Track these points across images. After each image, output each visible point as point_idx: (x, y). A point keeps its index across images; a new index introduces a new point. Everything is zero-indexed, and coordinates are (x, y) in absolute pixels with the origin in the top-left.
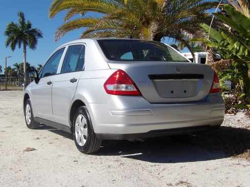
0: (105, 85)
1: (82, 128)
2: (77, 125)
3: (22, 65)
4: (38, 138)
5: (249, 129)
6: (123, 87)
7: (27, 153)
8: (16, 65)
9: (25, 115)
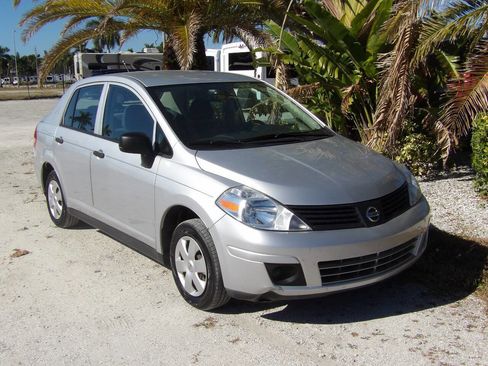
4: (25, 229)
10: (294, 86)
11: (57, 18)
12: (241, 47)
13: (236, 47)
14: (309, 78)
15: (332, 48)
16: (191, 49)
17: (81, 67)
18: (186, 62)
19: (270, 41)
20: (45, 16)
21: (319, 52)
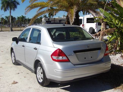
0: (51, 56)
1: (40, 74)
2: (37, 71)
3: (9, 17)
4: (18, 73)
5: (122, 66)
6: (61, 58)
7: (13, 85)
8: (6, 17)
9: (12, 57)
10: (108, 29)
11: (35, 8)
12: (90, 16)
13: (89, 16)
14: (112, 26)
15: (120, 17)
16: (74, 17)
17: (44, 22)
18: (72, 21)
19: (100, 14)
20: (32, 7)
21: (116, 18)
